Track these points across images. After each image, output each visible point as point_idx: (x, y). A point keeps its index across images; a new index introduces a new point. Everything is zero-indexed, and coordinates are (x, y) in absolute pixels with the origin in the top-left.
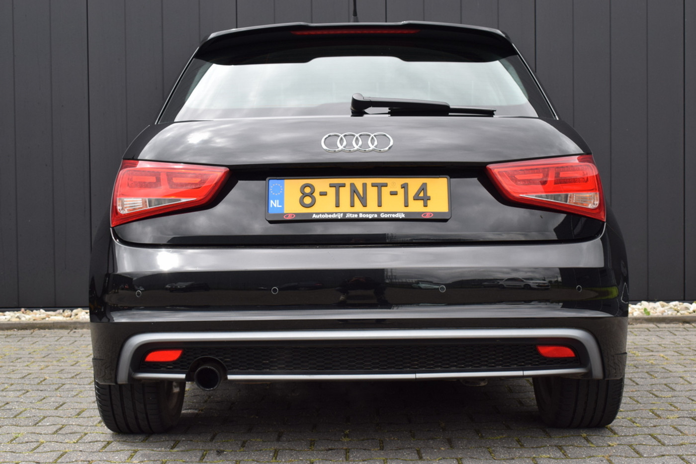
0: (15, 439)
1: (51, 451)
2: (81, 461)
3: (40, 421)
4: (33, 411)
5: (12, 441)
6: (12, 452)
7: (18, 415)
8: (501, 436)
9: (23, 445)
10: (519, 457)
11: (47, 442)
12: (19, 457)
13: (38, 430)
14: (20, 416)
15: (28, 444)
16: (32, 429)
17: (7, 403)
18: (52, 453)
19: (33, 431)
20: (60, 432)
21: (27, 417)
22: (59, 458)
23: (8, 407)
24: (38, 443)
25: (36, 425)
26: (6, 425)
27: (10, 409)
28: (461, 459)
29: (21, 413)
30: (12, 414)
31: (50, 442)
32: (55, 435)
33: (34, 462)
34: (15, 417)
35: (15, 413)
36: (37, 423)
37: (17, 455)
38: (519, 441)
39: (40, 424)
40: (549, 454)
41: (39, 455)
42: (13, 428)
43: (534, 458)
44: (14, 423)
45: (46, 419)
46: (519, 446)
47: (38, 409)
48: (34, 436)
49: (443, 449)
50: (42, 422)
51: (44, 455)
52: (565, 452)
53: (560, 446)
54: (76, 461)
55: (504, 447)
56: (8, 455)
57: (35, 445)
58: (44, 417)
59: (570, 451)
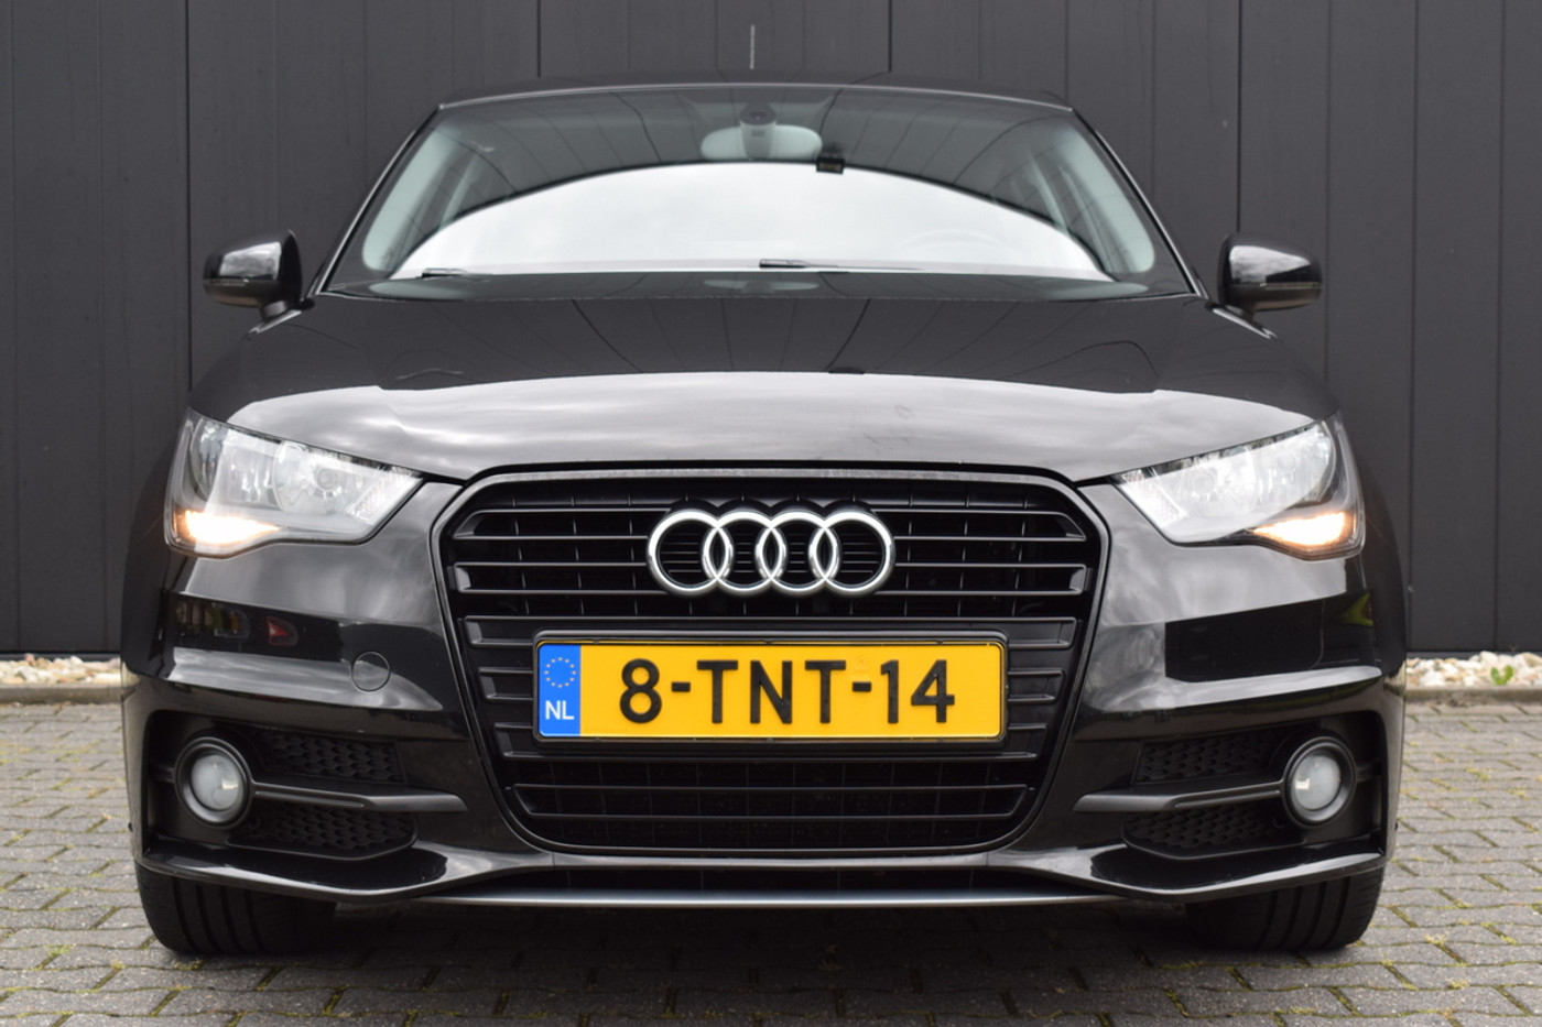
0: (51, 960)
1: (141, 989)
2: (217, 1012)
3: (105, 918)
4: (86, 893)
5: (45, 963)
6: (49, 989)
7: (52, 902)
8: (1195, 965)
9: (73, 974)
10: (1243, 1012)
11: (130, 966)
12: (68, 1001)
13: (104, 938)
14: (57, 906)
15: (85, 971)
16: (89, 936)
17: (22, 876)
18: (145, 993)
19: (93, 941)
21: (73, 909)
22: (162, 1004)
23: (24, 884)
24: (109, 970)
25: (95, 926)
26: (26, 927)
27: (31, 890)
28: (1107, 1015)
29: (57, 898)
30: (37, 901)
31: (136, 966)
32: (146, 952)
33: (104, 1013)
34: (45, 907)
35: (44, 900)
36: (99, 923)
37: (64, 996)
38: (1237, 975)
39: (106, 925)
40: (1312, 1005)
41: (115, 997)
42: (45, 934)
43: (1277, 1014)
44: (45, 922)
45: (118, 915)
46: (1239, 986)
47: (96, 889)
48: (94, 952)
49: (1061, 991)
50: (111, 919)
51: (127, 997)
52: (1349, 1001)
53: (1336, 988)
54: (203, 1012)
55: (1204, 989)
56: (43, 997)
57: (103, 973)
58: (114, 910)
59: (1359, 997)
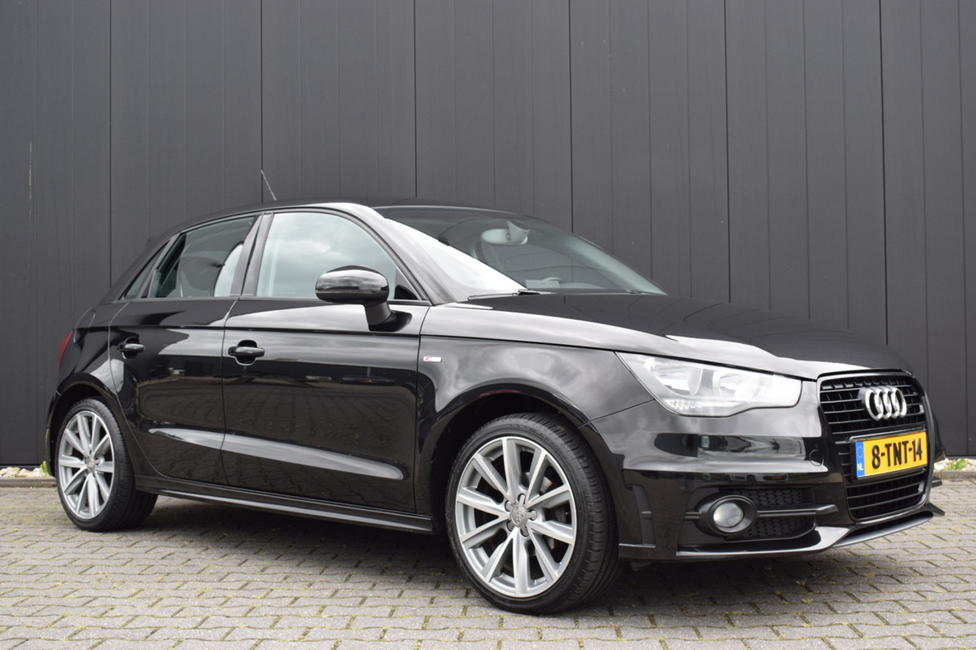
0: (201, 594)
1: (239, 606)
2: (271, 615)
3: (224, 577)
4: (216, 567)
5: (199, 596)
6: (201, 606)
7: (202, 571)
8: (693, 594)
9: (211, 600)
10: (712, 614)
11: (234, 597)
12: (208, 611)
13: (223, 586)
14: (204, 572)
15: (216, 599)
16: (218, 585)
17: (189, 560)
18: (241, 608)
19: (219, 586)
20: (246, 588)
21: (211, 574)
22: (248, 613)
23: (190, 563)
24: (226, 599)
25: (220, 581)
26: (192, 581)
27: (194, 566)
28: (652, 616)
29: (204, 569)
30: (196, 570)
31: (237, 597)
32: (242, 591)
33: (224, 616)
34: (199, 573)
35: (199, 570)
36: (222, 579)
37: (207, 609)
38: (711, 598)
39: (225, 580)
40: (742, 611)
41: (228, 609)
42: (199, 584)
43: (727, 615)
44: (199, 579)
45: (230, 576)
46: (711, 603)
47: (221, 565)
48: (220, 591)
49: (634, 606)
50: (227, 578)
51: (233, 610)
52: (759, 609)
53: (754, 604)
54: (265, 615)
55: (696, 604)
56: (198, 610)
57: (223, 600)
58: (228, 574)
59: (763, 607)
